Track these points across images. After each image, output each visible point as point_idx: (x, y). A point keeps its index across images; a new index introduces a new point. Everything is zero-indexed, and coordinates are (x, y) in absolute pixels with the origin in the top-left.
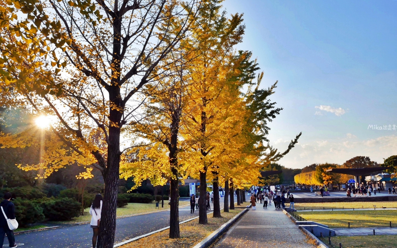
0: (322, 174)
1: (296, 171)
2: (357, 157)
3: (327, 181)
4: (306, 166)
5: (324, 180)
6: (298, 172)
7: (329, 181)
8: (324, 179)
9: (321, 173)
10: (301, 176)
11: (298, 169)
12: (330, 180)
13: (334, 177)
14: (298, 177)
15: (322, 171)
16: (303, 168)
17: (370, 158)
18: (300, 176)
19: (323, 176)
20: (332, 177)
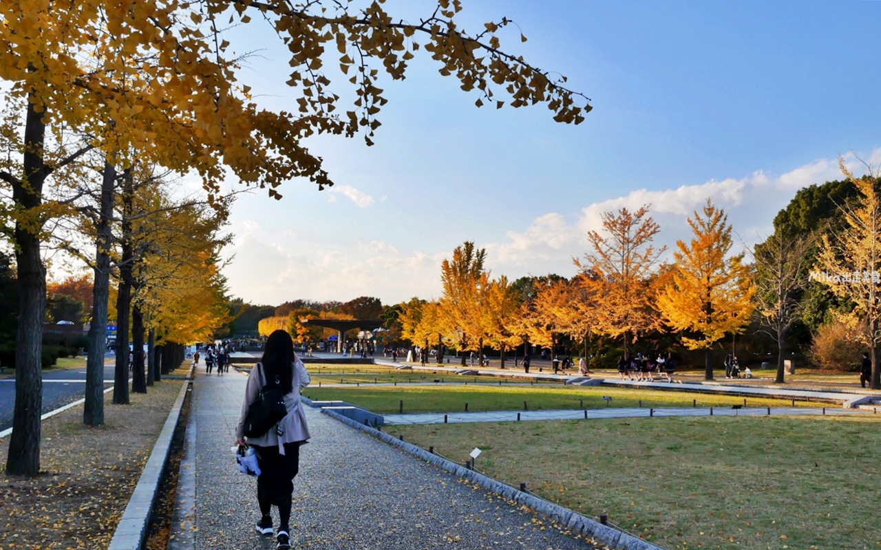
0: (297, 325)
1: (264, 310)
2: (362, 297)
3: (303, 335)
4: (285, 302)
5: (299, 334)
6: (268, 312)
7: (306, 336)
8: (299, 332)
9: (296, 323)
10: (270, 324)
11: (269, 306)
12: (308, 334)
13: (313, 331)
14: (265, 324)
15: (298, 320)
16: (279, 305)
17: (381, 301)
18: (268, 322)
19: (298, 327)
20: (310, 331)
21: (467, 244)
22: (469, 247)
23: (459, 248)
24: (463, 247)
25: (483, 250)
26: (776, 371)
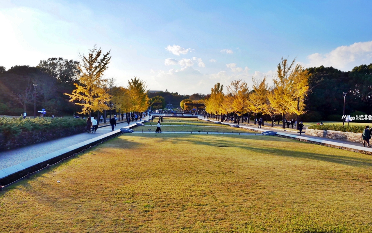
21: (218, 83)
22: (219, 84)
23: (216, 84)
24: (217, 84)
25: (223, 85)
26: (271, 122)
